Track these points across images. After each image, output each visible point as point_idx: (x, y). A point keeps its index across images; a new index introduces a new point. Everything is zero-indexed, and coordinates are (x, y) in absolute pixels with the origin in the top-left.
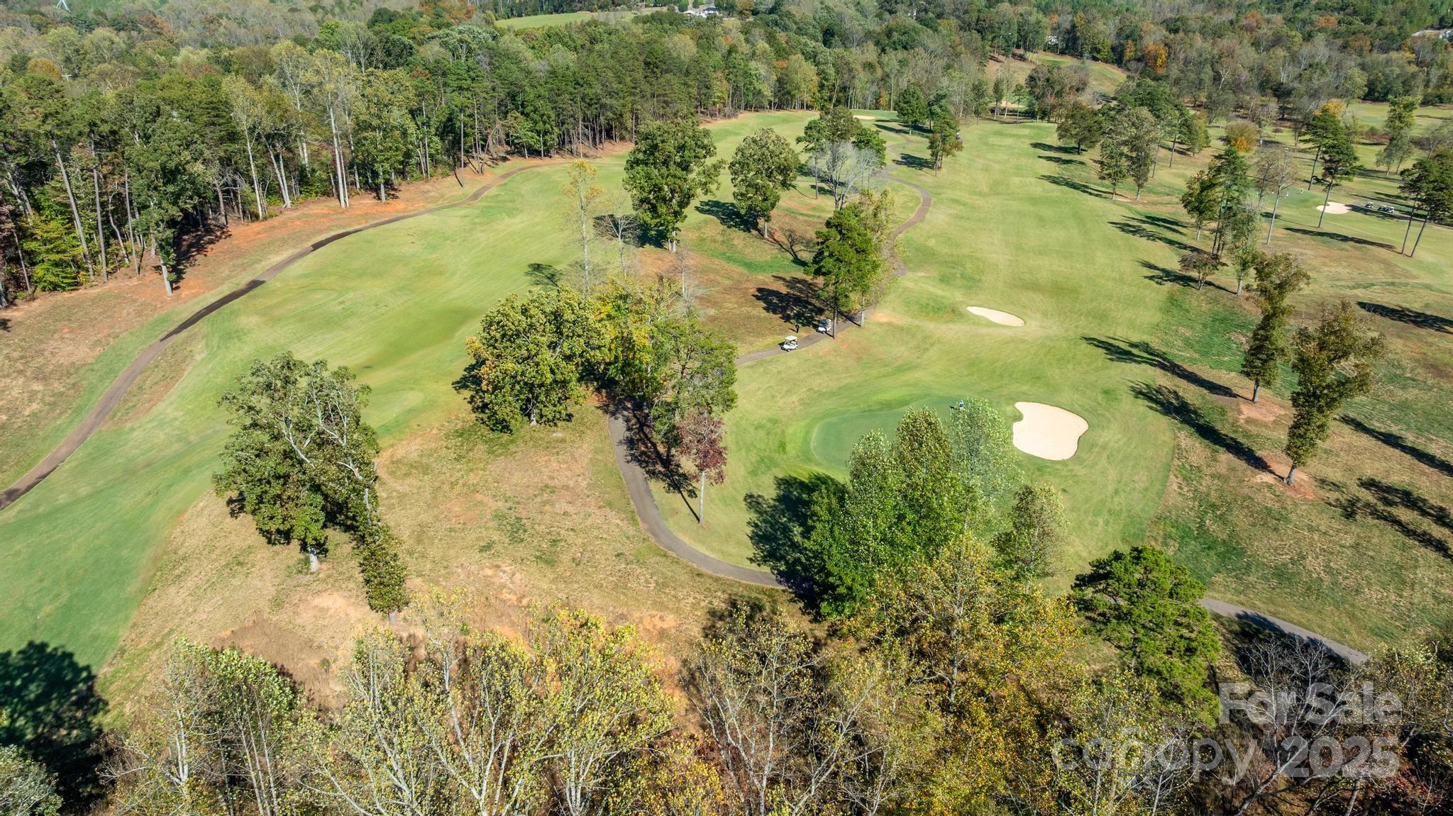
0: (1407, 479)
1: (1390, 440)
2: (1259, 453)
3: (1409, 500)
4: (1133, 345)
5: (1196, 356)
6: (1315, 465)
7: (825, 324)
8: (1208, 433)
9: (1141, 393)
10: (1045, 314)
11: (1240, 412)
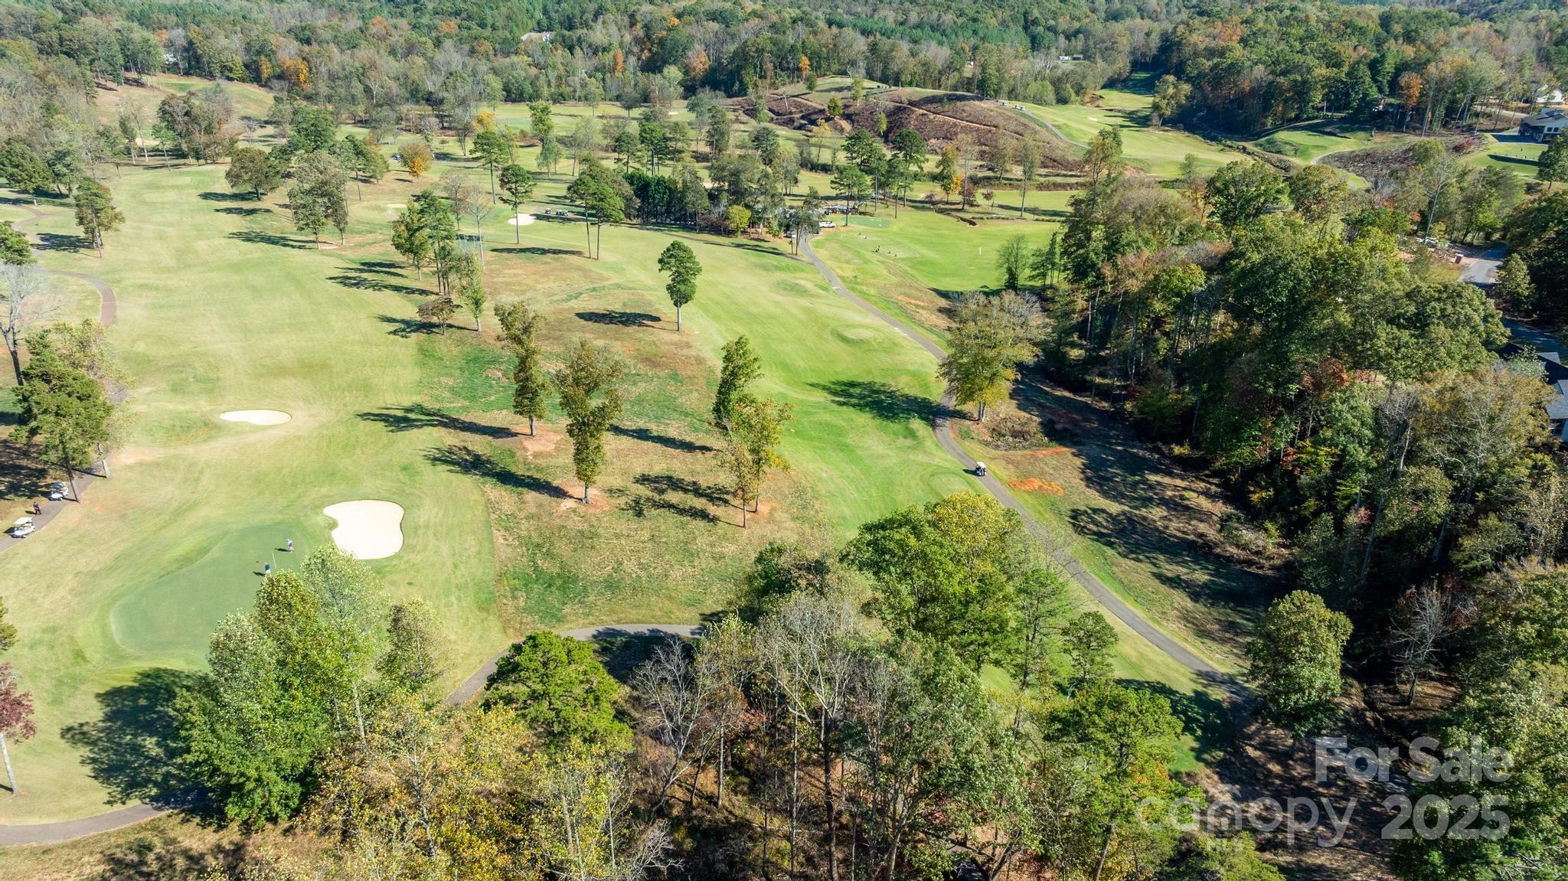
1: (642, 435)
2: (555, 483)
3: (674, 484)
4: (408, 410)
5: (466, 403)
6: (602, 480)
7: (59, 490)
8: (506, 478)
9: (436, 459)
10: (306, 400)
11: (526, 449)
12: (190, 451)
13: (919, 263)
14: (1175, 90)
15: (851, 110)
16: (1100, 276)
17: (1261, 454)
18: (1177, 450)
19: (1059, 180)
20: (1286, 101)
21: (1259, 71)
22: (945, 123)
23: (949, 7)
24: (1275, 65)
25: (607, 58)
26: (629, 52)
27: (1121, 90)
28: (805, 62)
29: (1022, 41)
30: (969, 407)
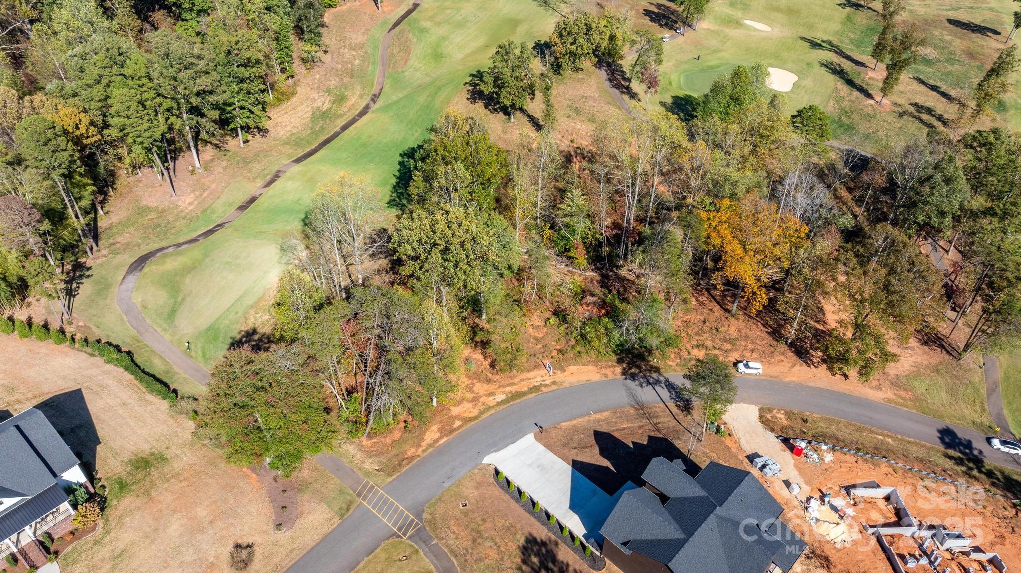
0: (933, 104)
2: (870, 92)
3: (929, 111)
4: (823, 41)
5: (854, 48)
6: (894, 97)
7: (680, 30)
8: (850, 83)
9: (823, 64)
10: (782, 25)
11: (867, 74)
12: (727, 30)
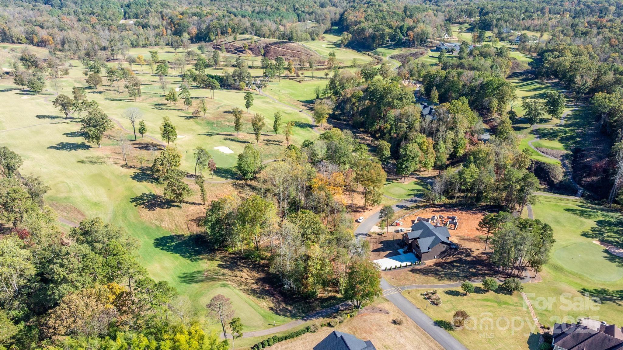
3: (271, 141)
4: (208, 133)
8: (240, 142)
11: (239, 137)
13: (292, 94)
14: (347, 36)
15: (251, 47)
16: (341, 94)
17: (378, 127)
18: (361, 130)
19: (319, 67)
20: (379, 39)
21: (371, 30)
22: (282, 51)
23: (268, 4)
24: (375, 28)
25: (160, 30)
26: (166, 29)
27: (330, 34)
28: (230, 30)
29: (294, 17)
30: (319, 124)
